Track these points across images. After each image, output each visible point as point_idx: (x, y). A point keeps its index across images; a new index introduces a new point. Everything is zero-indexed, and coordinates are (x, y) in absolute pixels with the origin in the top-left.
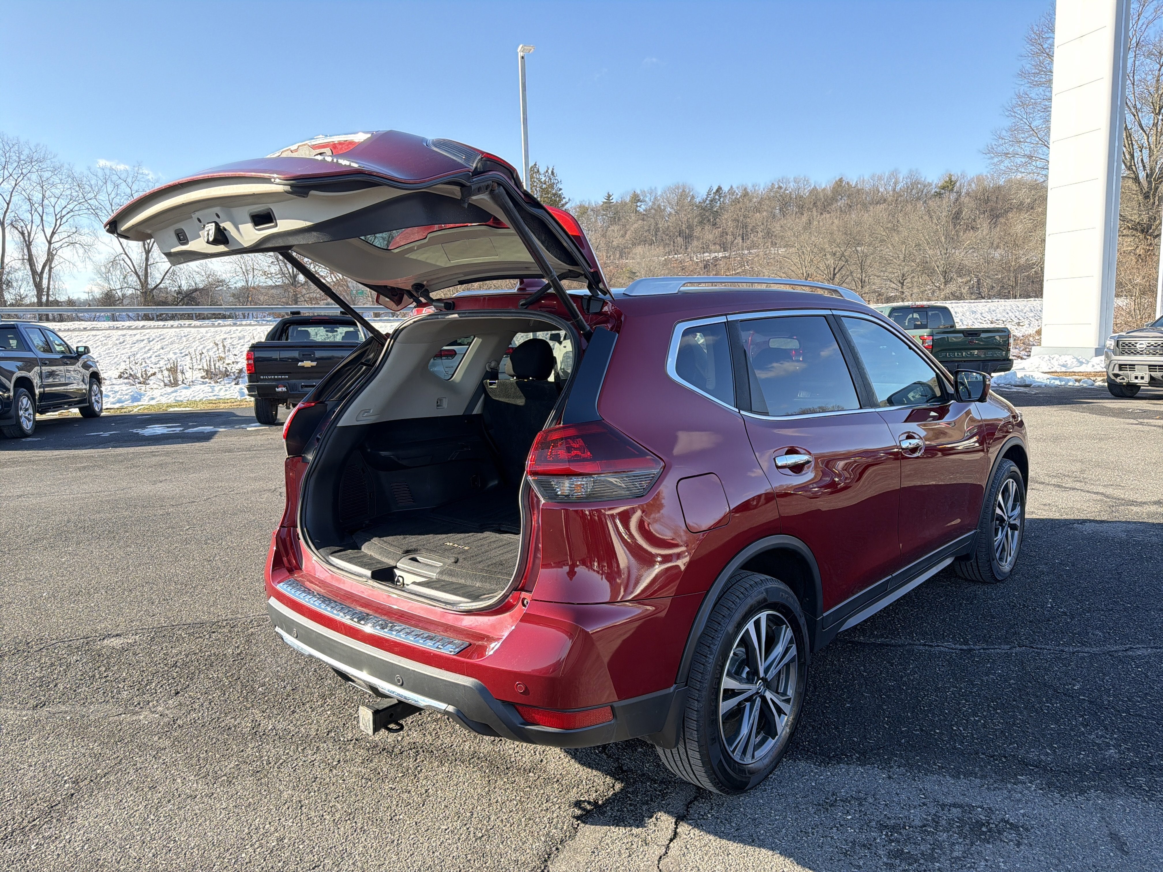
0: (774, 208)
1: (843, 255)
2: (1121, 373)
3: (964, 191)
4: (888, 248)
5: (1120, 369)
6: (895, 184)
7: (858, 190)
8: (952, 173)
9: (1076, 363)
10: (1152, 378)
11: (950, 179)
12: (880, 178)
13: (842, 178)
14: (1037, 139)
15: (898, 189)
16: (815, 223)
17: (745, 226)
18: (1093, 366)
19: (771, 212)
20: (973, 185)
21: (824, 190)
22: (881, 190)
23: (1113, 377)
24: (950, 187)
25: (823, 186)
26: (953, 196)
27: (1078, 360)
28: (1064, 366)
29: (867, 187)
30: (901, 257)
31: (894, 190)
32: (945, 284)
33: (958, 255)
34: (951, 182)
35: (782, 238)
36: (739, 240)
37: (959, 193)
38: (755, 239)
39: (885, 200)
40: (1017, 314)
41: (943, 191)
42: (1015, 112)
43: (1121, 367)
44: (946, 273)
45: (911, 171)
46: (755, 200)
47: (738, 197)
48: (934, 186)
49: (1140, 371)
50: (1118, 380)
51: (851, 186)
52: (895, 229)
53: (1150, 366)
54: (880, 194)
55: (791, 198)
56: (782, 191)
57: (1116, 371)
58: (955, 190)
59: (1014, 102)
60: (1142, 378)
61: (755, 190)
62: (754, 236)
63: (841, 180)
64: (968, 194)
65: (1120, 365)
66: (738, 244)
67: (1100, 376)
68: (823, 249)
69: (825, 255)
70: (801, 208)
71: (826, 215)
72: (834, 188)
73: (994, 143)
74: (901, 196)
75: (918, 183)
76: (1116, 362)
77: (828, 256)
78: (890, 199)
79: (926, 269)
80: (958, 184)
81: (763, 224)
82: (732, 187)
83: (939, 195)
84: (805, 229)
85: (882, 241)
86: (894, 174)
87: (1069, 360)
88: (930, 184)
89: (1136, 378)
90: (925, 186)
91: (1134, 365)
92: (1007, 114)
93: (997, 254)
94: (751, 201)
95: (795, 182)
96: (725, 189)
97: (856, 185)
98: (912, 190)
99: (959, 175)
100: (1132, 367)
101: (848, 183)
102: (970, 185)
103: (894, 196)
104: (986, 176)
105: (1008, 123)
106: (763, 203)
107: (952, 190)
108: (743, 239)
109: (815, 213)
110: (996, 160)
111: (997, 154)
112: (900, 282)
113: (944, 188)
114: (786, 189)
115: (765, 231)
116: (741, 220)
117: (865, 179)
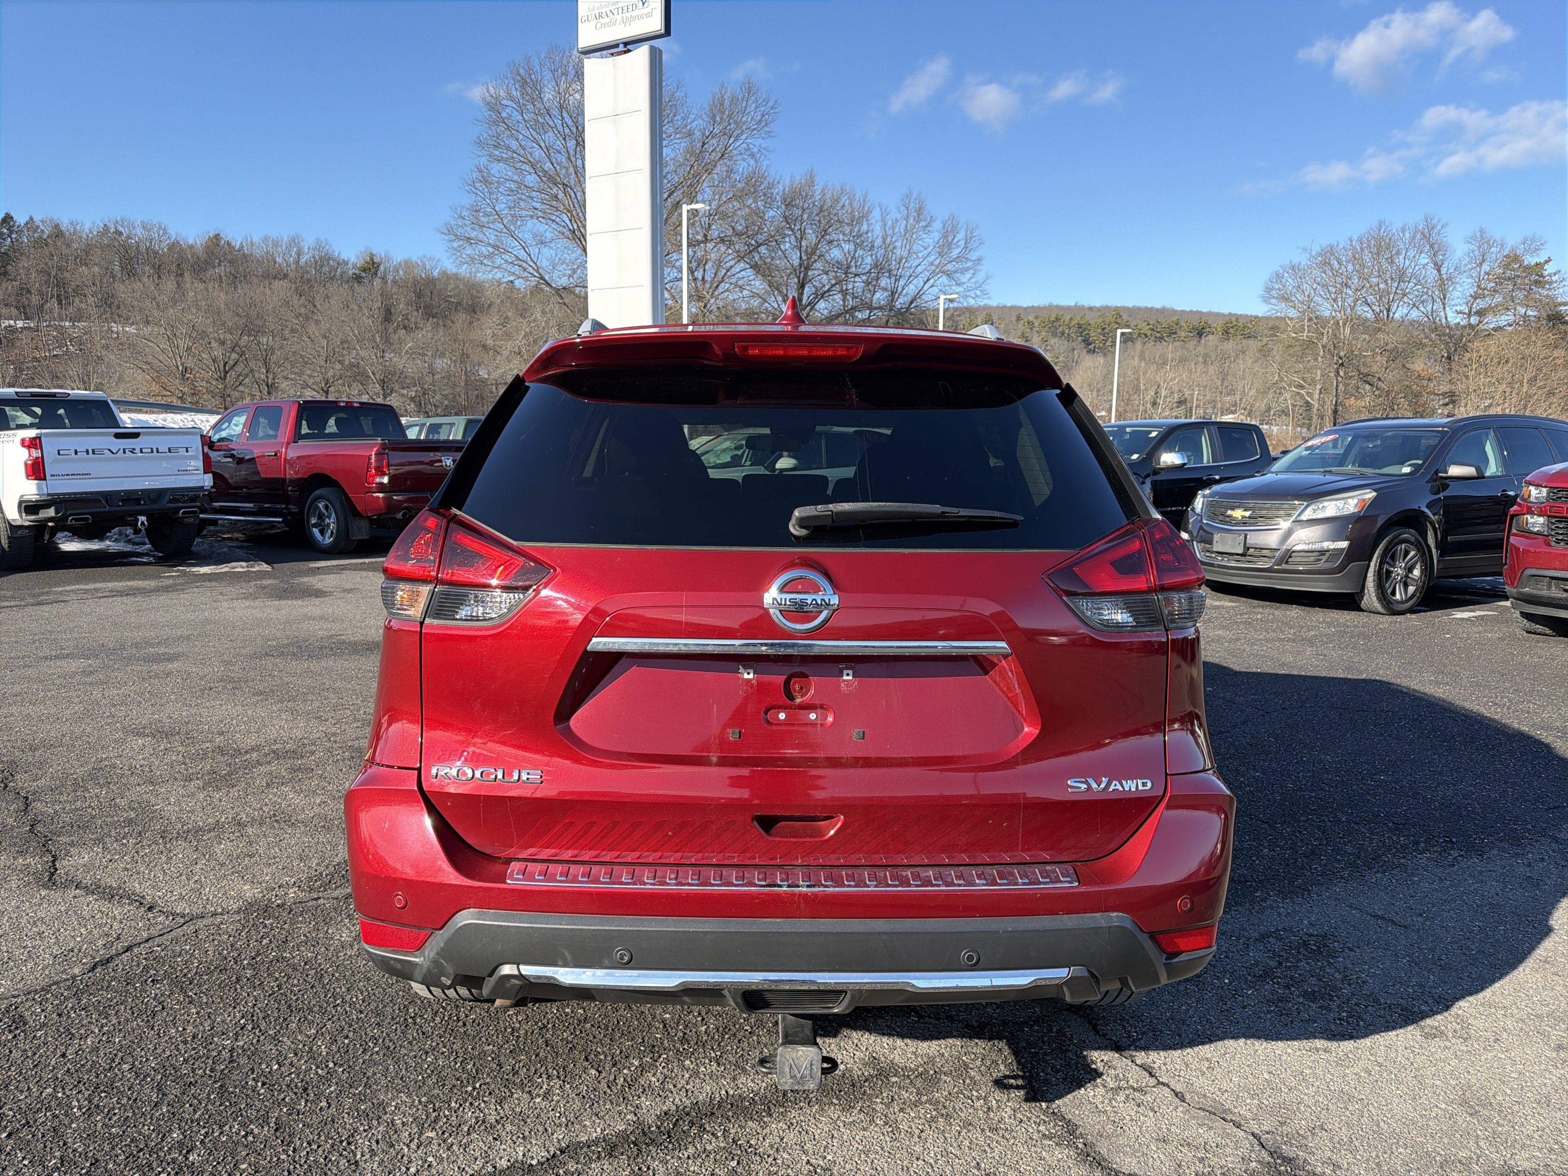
0: (112, 262)
1: (236, 345)
3: (390, 278)
4: (302, 341)
6: (299, 254)
7: (245, 256)
8: (374, 253)
11: (372, 259)
12: (276, 244)
13: (218, 235)
15: (302, 261)
17: (61, 284)
19: (107, 269)
20: (401, 272)
21: (191, 247)
22: (279, 260)
24: (373, 270)
25: (190, 241)
26: (377, 283)
29: (258, 253)
30: (324, 354)
31: (297, 262)
32: (385, 396)
33: (398, 361)
34: (373, 263)
36: (54, 303)
37: (383, 278)
38: (83, 306)
39: (286, 276)
41: (364, 275)
42: (476, 188)
44: (384, 382)
45: (318, 240)
46: (75, 245)
47: (45, 236)
48: (350, 266)
51: (234, 248)
54: (277, 265)
55: (139, 252)
56: (123, 238)
58: (379, 275)
59: (475, 175)
61: (75, 230)
62: (81, 302)
63: (217, 236)
64: (395, 282)
66: (51, 310)
68: (204, 334)
69: (210, 343)
71: (199, 285)
72: (207, 247)
73: (453, 222)
74: (308, 272)
75: (330, 259)
77: (214, 344)
78: (292, 275)
79: (358, 375)
80: (382, 268)
81: (94, 284)
82: (31, 219)
83: (358, 279)
85: (295, 331)
86: (295, 241)
88: (346, 263)
90: (338, 264)
92: (467, 188)
93: (440, 364)
94: (68, 246)
95: (144, 228)
96: (20, 219)
97: (242, 247)
98: (322, 266)
99: (383, 256)
101: (229, 244)
102: (398, 271)
103: (297, 272)
104: (416, 263)
105: (468, 200)
106: (92, 252)
107: (376, 274)
108: (60, 303)
109: (183, 279)
110: (455, 244)
111: (458, 237)
112: (322, 389)
113: (364, 270)
114: (128, 237)
115: (100, 296)
116: (53, 273)
117: (254, 240)
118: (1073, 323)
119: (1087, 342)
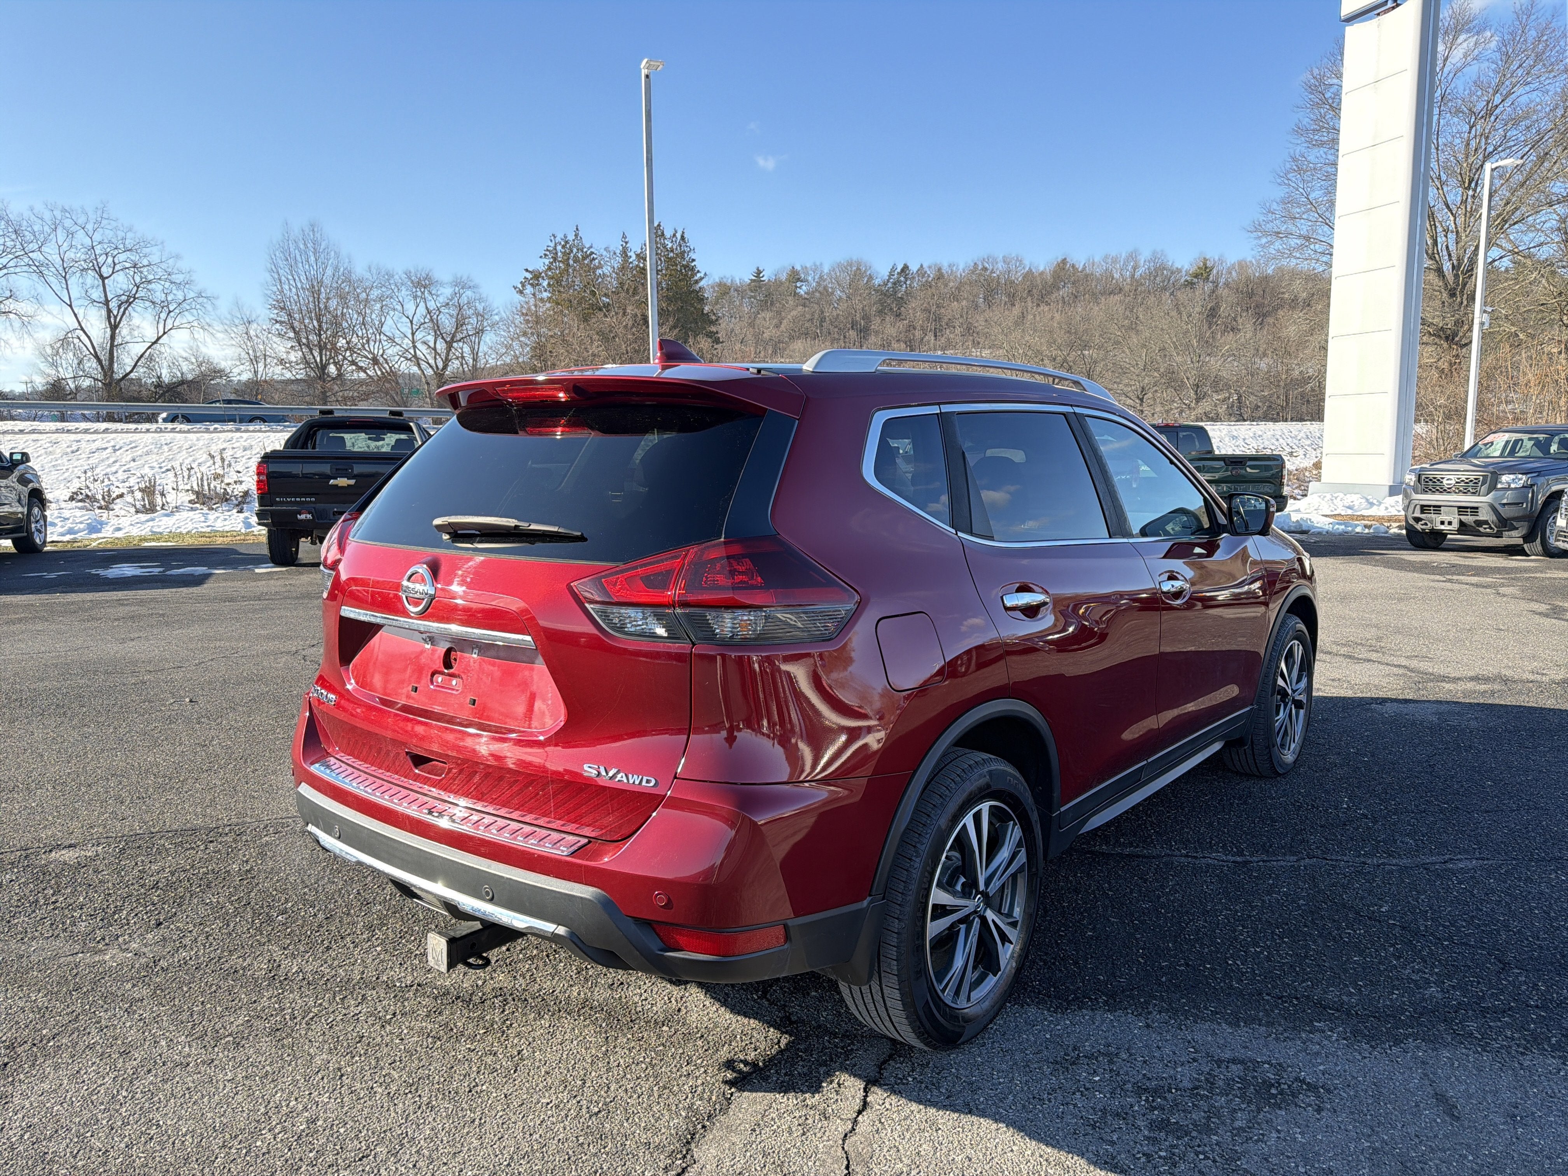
0: (976, 296)
1: (1065, 360)
2: (1423, 516)
3: (1222, 281)
4: (1123, 352)
5: (1422, 512)
6: (1135, 268)
7: (1087, 276)
8: (1207, 257)
9: (1365, 504)
10: (1462, 523)
11: (1205, 264)
12: (1115, 261)
13: (1065, 259)
14: (1316, 215)
15: (1137, 275)
16: (1030, 317)
17: (938, 319)
18: (1387, 508)
19: (973, 302)
20: (1234, 274)
21: (1042, 273)
22: (1117, 276)
23: (1412, 522)
24: (1205, 275)
25: (1041, 269)
26: (1208, 287)
27: (1367, 500)
28: (1349, 508)
29: (1098, 271)
30: (1141, 364)
31: (1133, 276)
32: (1198, 400)
33: (1214, 363)
34: (1206, 268)
35: (987, 336)
36: (930, 337)
37: (1216, 283)
38: (952, 336)
39: (1121, 290)
40: (1289, 441)
41: (1195, 280)
42: (1288, 179)
43: (1424, 508)
44: (1198, 387)
45: (1154, 253)
46: (951, 284)
47: (930, 279)
48: (1184, 273)
49: (1447, 514)
50: (1419, 527)
51: (1077, 269)
52: (1133, 327)
53: (1459, 507)
54: (1114, 281)
55: (998, 282)
56: (988, 273)
57: (1417, 514)
58: (1211, 279)
59: (1288, 166)
60: (1450, 523)
61: (952, 270)
62: (950, 333)
63: (1064, 261)
64: (1227, 284)
65: (1422, 506)
66: (929, 341)
67: (1395, 521)
68: (1039, 352)
70: (1012, 298)
71: (1044, 308)
72: (1055, 272)
73: (1262, 218)
74: (1142, 284)
75: (1164, 269)
76: (1417, 502)
77: (1046, 361)
78: (1127, 288)
79: (1172, 380)
80: (1215, 271)
81: (962, 316)
82: (922, 266)
83: (1190, 284)
84: (1016, 324)
85: (1117, 343)
86: (1132, 256)
87: (1356, 500)
88: (1179, 271)
89: (1442, 523)
90: (1172, 273)
91: (1440, 507)
92: (1279, 181)
93: (1262, 364)
94: (946, 285)
95: (1004, 262)
96: (914, 268)
97: (1084, 269)
98: (1155, 277)
99: (1217, 258)
100: (1437, 508)
101: (1073, 266)
102: (1230, 273)
103: (1132, 285)
104: (1251, 262)
105: (1280, 192)
106: (963, 289)
107: (1207, 278)
108: (935, 336)
109: (1030, 304)
110: (1264, 240)
111: (1266, 234)
112: (1138, 397)
113: (1196, 276)
114: (992, 272)
115: (965, 326)
116: (933, 310)
117: (1096, 260)
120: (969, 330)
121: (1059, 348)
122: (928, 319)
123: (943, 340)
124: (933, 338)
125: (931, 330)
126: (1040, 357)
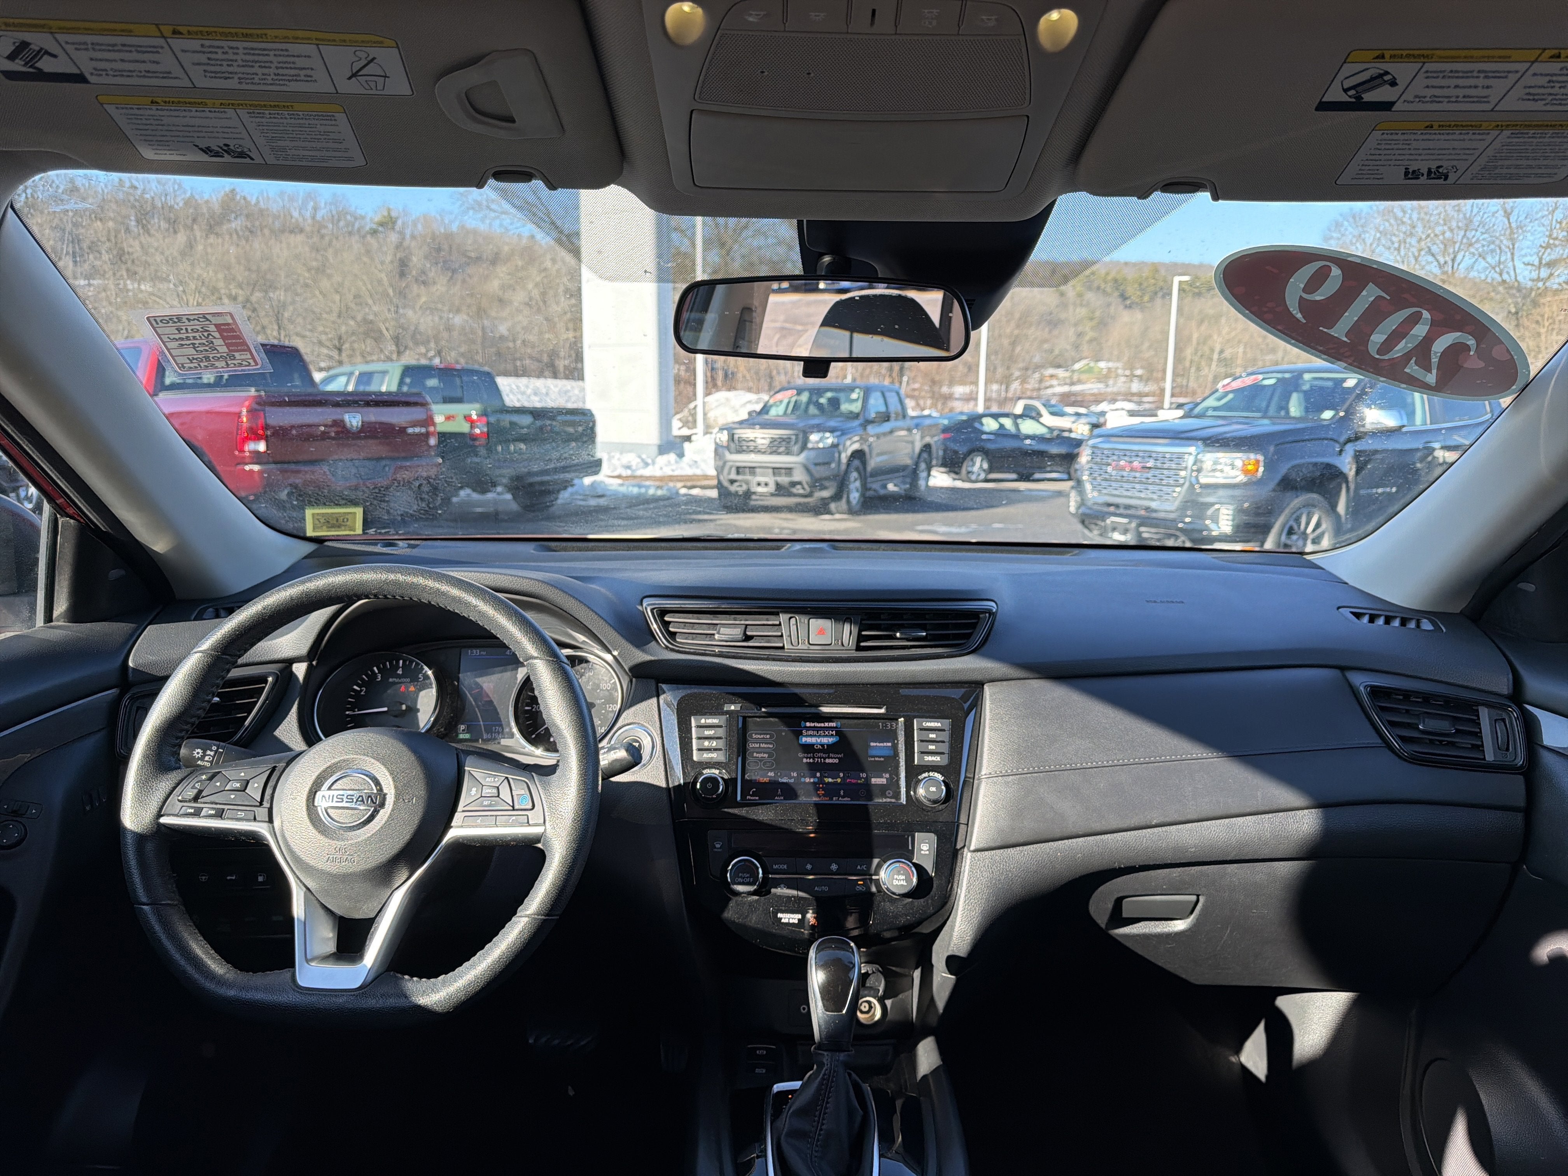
0: (127, 217)
1: (248, 300)
2: (739, 477)
3: (408, 232)
4: (314, 296)
5: (738, 473)
6: (315, 209)
7: (261, 211)
8: (391, 207)
10: (778, 485)
11: (389, 214)
13: (234, 190)
15: (319, 217)
16: (200, 248)
17: (76, 240)
19: (122, 223)
20: (420, 227)
21: (207, 202)
22: (296, 214)
23: (726, 484)
24: (390, 225)
25: (206, 197)
26: (393, 237)
30: (336, 309)
31: (313, 218)
32: (399, 353)
33: (412, 316)
34: (391, 218)
35: (147, 264)
37: (402, 233)
38: (98, 263)
39: (302, 231)
41: (380, 229)
43: (739, 470)
44: (398, 339)
47: (60, 191)
48: (368, 220)
49: (763, 475)
50: (733, 488)
51: (249, 202)
52: (321, 270)
53: (774, 468)
54: (293, 220)
55: (154, 207)
56: (139, 192)
57: (733, 476)
58: (397, 229)
60: (766, 484)
62: (95, 258)
64: (413, 237)
65: (738, 468)
69: (221, 299)
70: (173, 224)
71: (212, 239)
72: (223, 202)
74: (324, 227)
75: (347, 213)
76: (731, 464)
78: (308, 229)
79: (371, 332)
80: (399, 222)
81: (109, 240)
83: (374, 232)
84: (183, 254)
85: (307, 285)
86: (311, 195)
88: (363, 218)
89: (759, 484)
90: (356, 219)
91: (754, 468)
93: (458, 320)
97: (258, 202)
98: (339, 221)
99: (401, 210)
100: (752, 470)
101: (244, 198)
102: (416, 225)
103: (313, 226)
104: (435, 217)
106: (107, 207)
107: (393, 229)
109: (198, 234)
112: (335, 346)
113: (381, 224)
114: (144, 191)
115: (115, 252)
116: (68, 229)
117: (270, 196)
118: (1109, 278)
119: (1123, 297)
120: (121, 256)
121: (240, 286)
122: (62, 240)
123: (86, 266)
124: (71, 264)
125: (67, 253)
126: (216, 295)
